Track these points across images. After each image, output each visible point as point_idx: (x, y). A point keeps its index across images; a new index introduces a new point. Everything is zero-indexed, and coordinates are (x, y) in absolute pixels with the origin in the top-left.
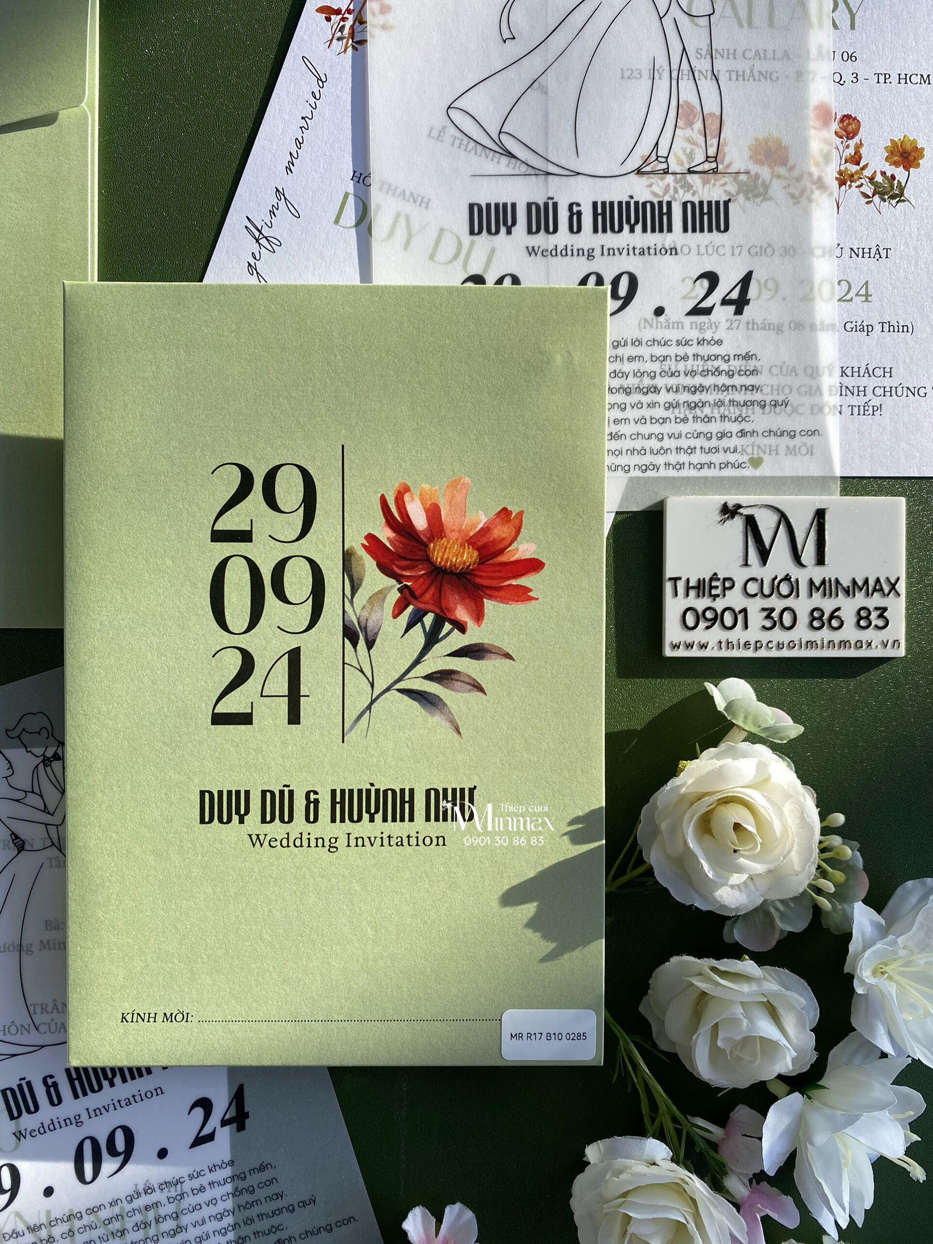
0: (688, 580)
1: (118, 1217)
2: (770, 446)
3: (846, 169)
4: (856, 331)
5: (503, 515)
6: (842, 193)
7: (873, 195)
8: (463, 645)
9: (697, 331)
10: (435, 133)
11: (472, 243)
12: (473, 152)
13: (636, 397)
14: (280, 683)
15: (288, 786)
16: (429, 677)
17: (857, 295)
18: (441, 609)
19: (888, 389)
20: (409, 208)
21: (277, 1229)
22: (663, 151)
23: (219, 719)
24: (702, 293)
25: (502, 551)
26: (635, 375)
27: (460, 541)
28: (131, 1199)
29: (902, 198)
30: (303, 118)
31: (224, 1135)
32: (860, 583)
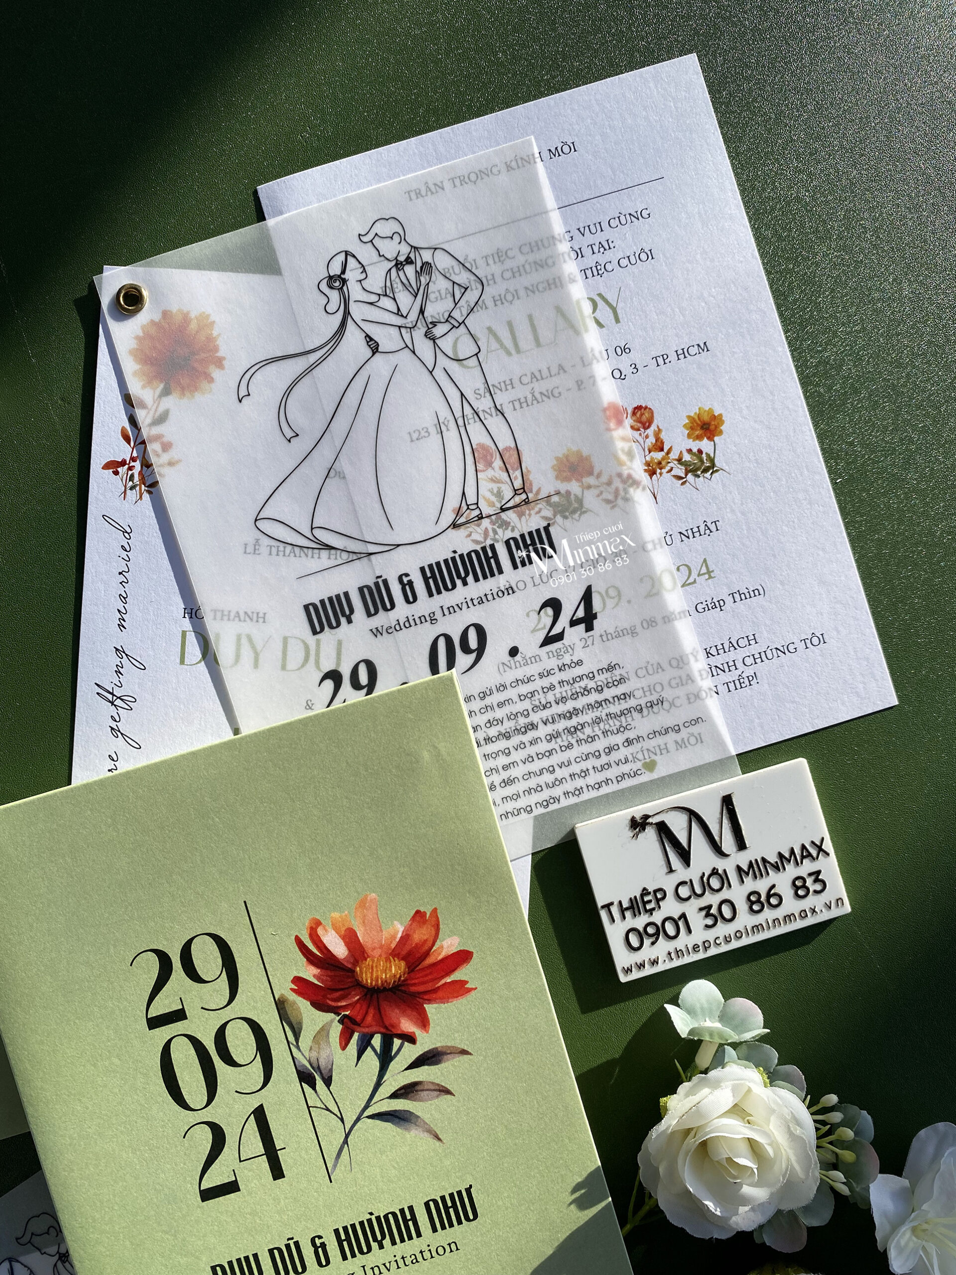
0: (621, 902)
2: (659, 746)
3: (652, 458)
4: (709, 610)
5: (418, 919)
6: (655, 482)
7: (686, 475)
8: (418, 1055)
9: (554, 660)
10: (250, 549)
11: (318, 643)
12: (292, 555)
13: (516, 740)
14: (254, 1144)
15: (292, 1239)
16: (394, 1096)
17: (699, 575)
18: (386, 1027)
19: (757, 656)
20: (247, 627)
22: (471, 499)
23: (207, 1195)
24: (549, 621)
25: (427, 954)
26: (509, 718)
27: (384, 956)
29: (715, 469)
30: (120, 573)
32: (787, 855)
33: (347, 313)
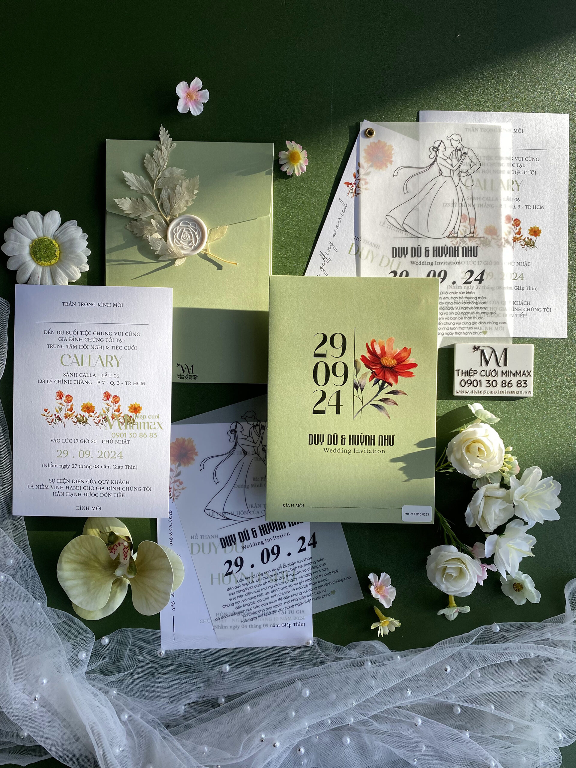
0: (462, 371)
1: (275, 575)
2: (490, 327)
3: (516, 236)
4: (519, 289)
5: (405, 349)
6: (514, 244)
7: (525, 245)
8: (391, 390)
9: (466, 289)
10: (382, 224)
11: (393, 260)
12: (394, 230)
13: (446, 311)
14: (334, 402)
15: (336, 433)
16: (380, 400)
17: (519, 278)
18: (385, 379)
19: (529, 309)
20: (373, 248)
21: (325, 580)
22: (456, 230)
23: (315, 412)
24: (468, 277)
25: (404, 361)
26: (446, 304)
27: (391, 357)
28: (279, 569)
29: (534, 246)
30: (339, 219)
31: (309, 549)
32: (518, 372)
33: (435, 160)
